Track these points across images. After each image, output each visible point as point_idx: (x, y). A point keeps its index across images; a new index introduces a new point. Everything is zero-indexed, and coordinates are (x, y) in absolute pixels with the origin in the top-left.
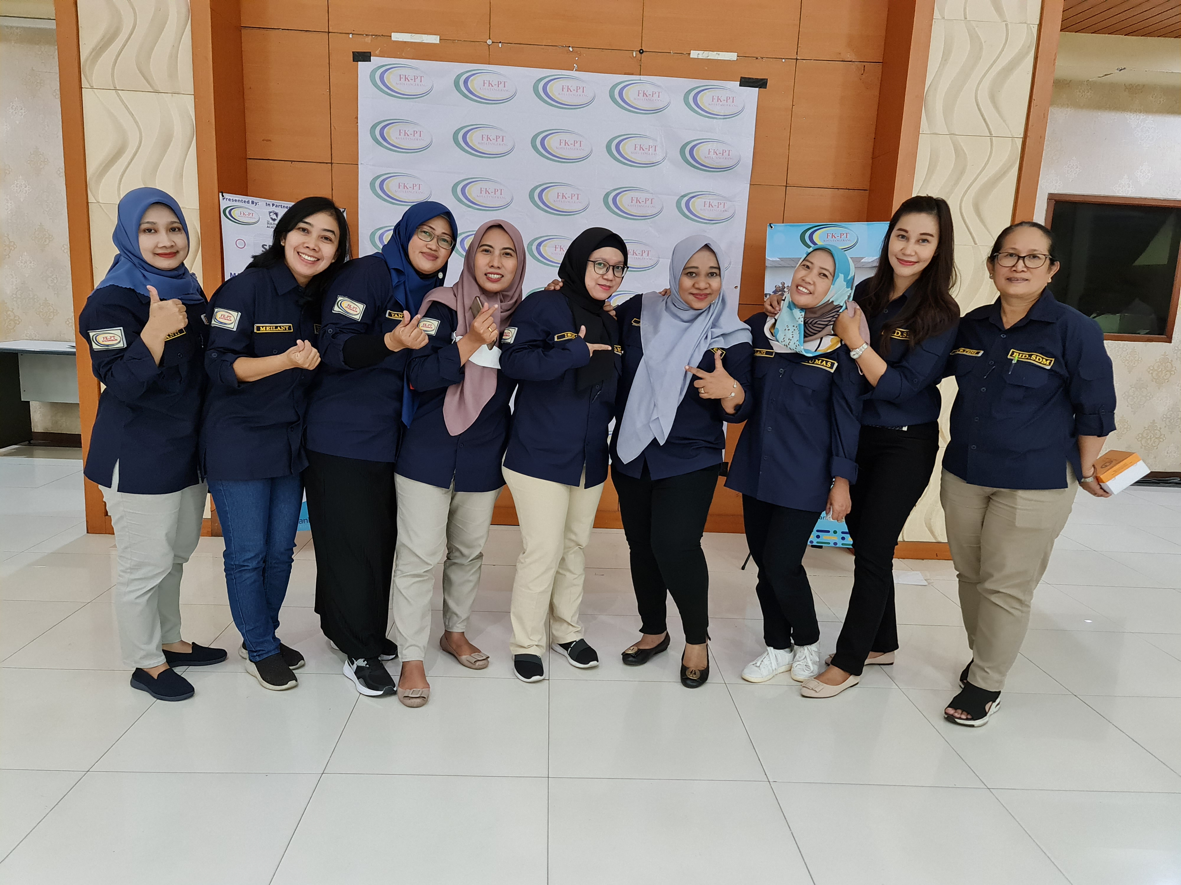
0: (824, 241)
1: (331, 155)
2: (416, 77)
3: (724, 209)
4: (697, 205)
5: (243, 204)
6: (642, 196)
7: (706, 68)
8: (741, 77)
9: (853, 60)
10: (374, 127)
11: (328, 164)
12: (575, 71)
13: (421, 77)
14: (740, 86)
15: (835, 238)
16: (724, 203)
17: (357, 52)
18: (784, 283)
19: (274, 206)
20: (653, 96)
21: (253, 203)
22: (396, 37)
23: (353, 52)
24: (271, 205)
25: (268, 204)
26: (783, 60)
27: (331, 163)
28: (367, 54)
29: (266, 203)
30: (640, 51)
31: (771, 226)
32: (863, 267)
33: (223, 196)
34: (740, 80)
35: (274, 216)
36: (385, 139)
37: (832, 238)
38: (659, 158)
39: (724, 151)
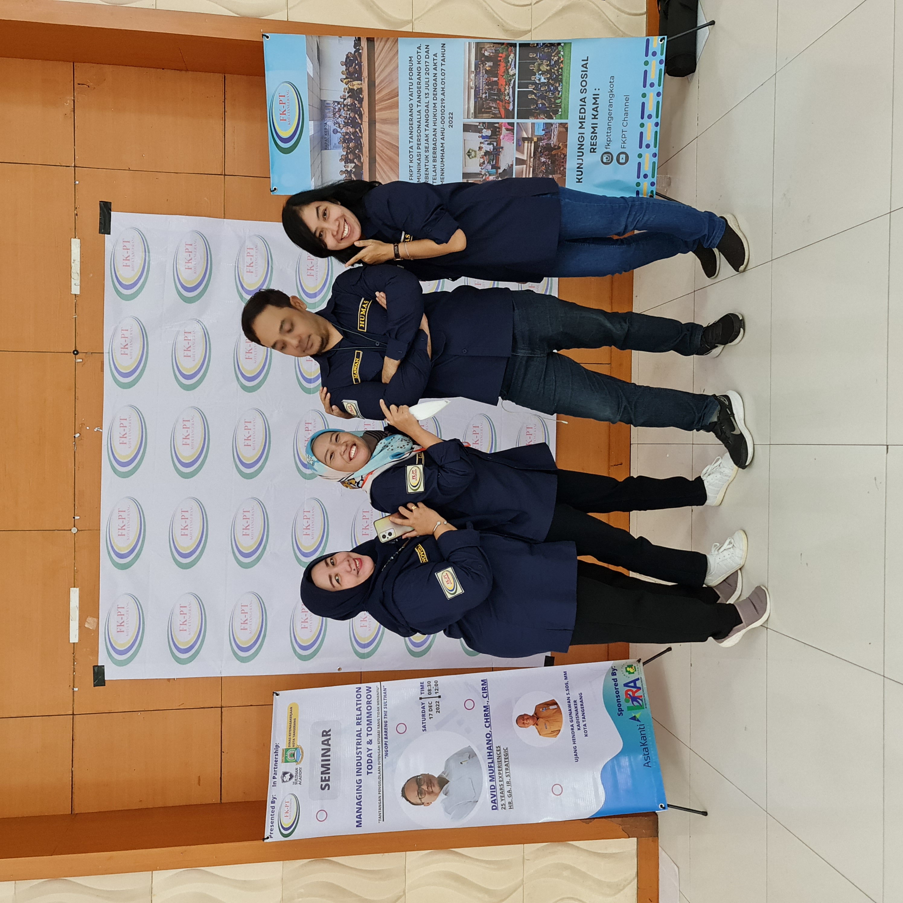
0: (289, 124)
1: (212, 707)
2: (119, 614)
3: (255, 249)
5: (276, 813)
7: (91, 275)
8: (99, 233)
9: (73, 98)
10: (179, 661)
11: (223, 711)
12: (102, 430)
13: (118, 608)
14: (109, 234)
15: (285, 111)
16: (247, 249)
17: (94, 682)
18: (341, 171)
19: (276, 776)
20: (127, 338)
22: (74, 638)
23: (94, 686)
24: (275, 780)
25: (274, 784)
26: (77, 182)
27: (222, 707)
28: (96, 670)
29: (273, 786)
30: (76, 354)
31: (273, 189)
32: (319, 74)
33: (268, 838)
34: (103, 235)
35: (288, 776)
36: (192, 647)
37: (285, 114)
38: (198, 328)
39: (187, 250)
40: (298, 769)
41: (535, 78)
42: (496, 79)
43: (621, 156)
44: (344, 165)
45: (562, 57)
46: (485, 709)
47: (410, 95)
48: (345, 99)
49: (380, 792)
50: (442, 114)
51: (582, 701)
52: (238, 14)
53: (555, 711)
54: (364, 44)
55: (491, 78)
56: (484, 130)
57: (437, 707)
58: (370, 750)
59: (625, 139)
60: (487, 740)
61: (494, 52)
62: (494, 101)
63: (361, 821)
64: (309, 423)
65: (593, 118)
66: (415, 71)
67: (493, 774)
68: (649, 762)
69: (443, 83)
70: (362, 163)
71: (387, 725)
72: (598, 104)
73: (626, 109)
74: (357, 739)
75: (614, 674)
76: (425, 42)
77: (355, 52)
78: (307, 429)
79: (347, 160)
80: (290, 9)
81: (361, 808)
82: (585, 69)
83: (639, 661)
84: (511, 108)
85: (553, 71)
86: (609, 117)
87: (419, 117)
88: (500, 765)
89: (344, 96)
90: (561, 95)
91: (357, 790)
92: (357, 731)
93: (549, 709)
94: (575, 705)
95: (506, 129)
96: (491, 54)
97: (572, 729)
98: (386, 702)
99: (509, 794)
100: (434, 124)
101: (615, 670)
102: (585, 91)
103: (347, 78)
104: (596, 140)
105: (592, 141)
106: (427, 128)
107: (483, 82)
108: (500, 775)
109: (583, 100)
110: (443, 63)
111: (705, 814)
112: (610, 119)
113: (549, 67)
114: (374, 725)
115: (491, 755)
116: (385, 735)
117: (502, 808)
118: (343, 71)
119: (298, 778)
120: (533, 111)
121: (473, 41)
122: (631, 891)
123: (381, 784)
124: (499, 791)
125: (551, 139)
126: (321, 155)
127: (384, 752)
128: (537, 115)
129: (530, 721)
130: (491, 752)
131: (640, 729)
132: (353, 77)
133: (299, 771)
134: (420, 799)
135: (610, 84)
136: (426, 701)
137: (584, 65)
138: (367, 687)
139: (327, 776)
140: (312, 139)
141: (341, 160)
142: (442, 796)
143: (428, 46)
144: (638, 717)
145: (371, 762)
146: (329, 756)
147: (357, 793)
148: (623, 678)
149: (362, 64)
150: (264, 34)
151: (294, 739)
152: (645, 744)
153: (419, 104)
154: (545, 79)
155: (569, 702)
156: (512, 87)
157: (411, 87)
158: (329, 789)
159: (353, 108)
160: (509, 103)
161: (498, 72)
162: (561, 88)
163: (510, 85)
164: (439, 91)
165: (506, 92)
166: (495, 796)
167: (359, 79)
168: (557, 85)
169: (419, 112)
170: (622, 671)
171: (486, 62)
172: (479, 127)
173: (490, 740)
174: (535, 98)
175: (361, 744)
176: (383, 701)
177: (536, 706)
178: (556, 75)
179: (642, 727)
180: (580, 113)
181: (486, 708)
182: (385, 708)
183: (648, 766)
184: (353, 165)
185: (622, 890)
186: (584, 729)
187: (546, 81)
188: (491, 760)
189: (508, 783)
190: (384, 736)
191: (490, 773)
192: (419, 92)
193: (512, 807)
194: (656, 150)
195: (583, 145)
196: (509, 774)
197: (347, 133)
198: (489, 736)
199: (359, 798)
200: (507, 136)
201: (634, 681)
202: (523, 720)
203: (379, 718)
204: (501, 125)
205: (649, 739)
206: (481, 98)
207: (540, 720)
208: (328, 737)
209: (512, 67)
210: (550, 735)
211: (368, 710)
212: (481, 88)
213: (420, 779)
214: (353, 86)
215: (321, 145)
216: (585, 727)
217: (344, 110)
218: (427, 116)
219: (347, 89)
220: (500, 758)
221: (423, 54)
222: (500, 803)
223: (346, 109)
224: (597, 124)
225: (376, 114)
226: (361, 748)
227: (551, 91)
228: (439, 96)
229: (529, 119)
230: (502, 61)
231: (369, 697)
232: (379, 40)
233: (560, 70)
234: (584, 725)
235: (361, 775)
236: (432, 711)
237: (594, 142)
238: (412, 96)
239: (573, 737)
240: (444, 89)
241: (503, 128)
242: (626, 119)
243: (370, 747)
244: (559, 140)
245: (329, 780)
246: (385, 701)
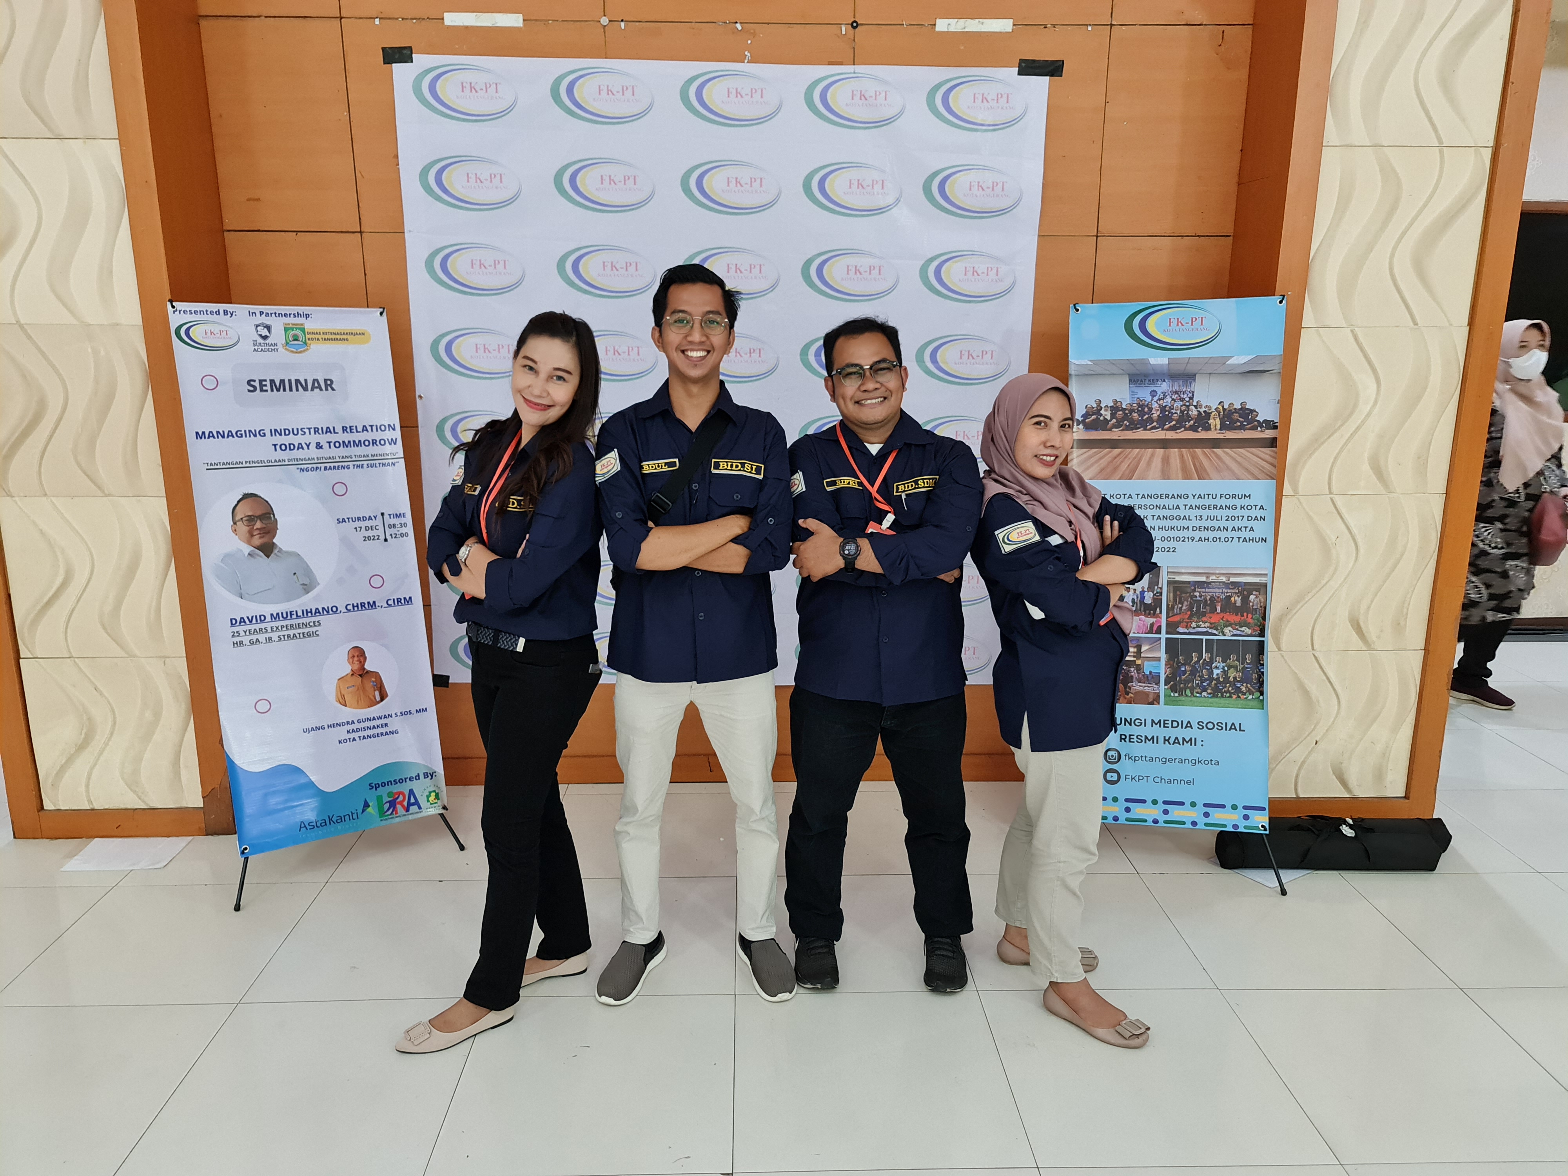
0: (1164, 330)
1: (360, 219)
2: (488, 86)
3: (997, 279)
4: (954, 273)
5: (209, 317)
6: (863, 262)
7: (964, 48)
8: (1020, 60)
9: (1205, 23)
10: (424, 172)
11: (356, 234)
12: (748, 62)
13: (496, 84)
14: (1019, 74)
15: (1182, 325)
16: (997, 268)
17: (389, 48)
18: (1100, 401)
19: (263, 316)
20: (876, 99)
21: (225, 312)
22: (452, 19)
23: (383, 49)
24: (258, 314)
25: (252, 313)
26: (1090, 28)
27: (361, 232)
28: (405, 52)
29: (249, 312)
30: (852, 24)
31: (1077, 308)
32: (1230, 372)
33: (173, 307)
34: (1018, 65)
35: (265, 332)
36: (445, 191)
37: (1178, 325)
38: (890, 200)
39: (995, 184)
40: (276, 347)
41: (1219, 662)
42: (1219, 609)
43: (1115, 776)
44: (1109, 406)
45: (1245, 697)
46: (372, 603)
47: (1200, 495)
48: (1196, 407)
49: (248, 464)
50: (1174, 538)
51: (387, 733)
52: (1312, 260)
53: (374, 699)
54: (1269, 434)
55: (1219, 604)
56: (1151, 594)
57: (372, 538)
58: (308, 446)
59: (1137, 780)
60: (328, 607)
61: (1254, 607)
62: (1191, 608)
63: (205, 438)
64: (760, 353)
65: (1165, 737)
66: (1230, 502)
67: (281, 618)
68: (307, 829)
69: (1215, 539)
70: (1110, 430)
71: (344, 468)
72: (1183, 744)
73: (1176, 781)
74: (322, 428)
75: (426, 775)
76: (1270, 515)
77: (1258, 421)
78: (752, 351)
79: (1115, 409)
80: (1318, 330)
81: (223, 437)
82: (1228, 728)
83: (445, 808)
84: (1180, 630)
85: (1228, 685)
86: (1166, 759)
87: (1171, 507)
88: (294, 627)
89: (1201, 407)
90: (1196, 696)
91: (250, 431)
92: (334, 428)
93: (375, 691)
94: (382, 725)
95: (1153, 623)
96: (1251, 604)
97: (348, 723)
98: (376, 467)
99: (255, 641)
100: (1161, 527)
101: (432, 776)
102: (1201, 727)
103: (1224, 410)
104: (1137, 742)
105: (1135, 737)
106: (1155, 518)
107: (1216, 593)
108: (280, 628)
109: (1189, 725)
110: (1241, 540)
111: (237, 908)
112: (1164, 760)
113: (1232, 680)
114: (343, 452)
115: (307, 614)
116: (330, 467)
117: (234, 632)
118: (1233, 405)
119: (263, 348)
120: (1176, 659)
121: (1268, 580)
122: (131, 801)
123: (260, 465)
124: (257, 627)
125: (1139, 682)
126: (1124, 374)
127: (306, 466)
128: (1170, 664)
129: (356, 666)
130: (312, 614)
131: (352, 813)
132: (1226, 419)
133: (273, 348)
134: (242, 519)
135: (1209, 760)
136: (378, 522)
137: (1235, 726)
138: (396, 439)
139: (268, 388)
140: (1144, 362)
141: (1116, 402)
142: (247, 549)
143: (1264, 520)
144: (368, 810)
145: (290, 449)
146: (297, 390)
147: (245, 431)
148: (421, 788)
149: (1243, 431)
150: (1285, 297)
151: (318, 339)
152: (331, 822)
153: (1188, 507)
154: (1218, 674)
155: (385, 717)
156: (1207, 631)
157: (1210, 496)
158: (249, 391)
159: (1184, 417)
160: (1187, 627)
161: (1228, 613)
162: (1204, 696)
163: (1211, 628)
164: (1204, 534)
165: (1201, 623)
166: (251, 621)
167: (1223, 427)
168: (1209, 691)
169: (1178, 507)
170: (430, 786)
171: (1240, 598)
172: (1156, 587)
173: (328, 612)
174: (1193, 661)
175: (315, 433)
176: (377, 462)
177: (378, 673)
178: (1222, 689)
179: (355, 816)
180: (1172, 721)
181: (372, 605)
182: (367, 465)
183: (301, 828)
184: (1108, 418)
185: (131, 790)
186: (350, 739)
187: (1215, 676)
188: (301, 614)
189: (270, 638)
190: (328, 465)
191: (282, 613)
192: (1203, 507)
193: (236, 645)
194: (1122, 820)
195: (1130, 724)
196: (283, 639)
197: (1151, 409)
198: (334, 610)
199: (238, 434)
200: (1144, 624)
201: (417, 803)
202: (358, 656)
203: (354, 457)
204: (1158, 616)
205: (339, 826)
206: (1194, 591)
207: (360, 679)
208: (323, 388)
209: (1234, 631)
210: (339, 693)
211: (364, 441)
212: (1207, 590)
213: (271, 518)
214: (1214, 418)
215: (1137, 374)
216: (351, 740)
217: (1181, 406)
218: (1172, 518)
219: (1210, 409)
220: (304, 626)
221: (1254, 513)
222: (241, 629)
223: (1184, 408)
224: (1157, 743)
225: (1176, 450)
226: (310, 433)
227: (1202, 683)
228: (1197, 535)
229: (1166, 653)
230: (1242, 618)
231: (382, 442)
232: (1272, 454)
233: (1228, 695)
234: (354, 738)
235: (272, 435)
236: (366, 530)
237: (1133, 739)
238: (1198, 498)
239: (337, 724)
240: (1206, 541)
241: (1154, 620)
242: (1163, 781)
243: (313, 446)
244: (1137, 693)
245: (262, 390)
246: (378, 465)
